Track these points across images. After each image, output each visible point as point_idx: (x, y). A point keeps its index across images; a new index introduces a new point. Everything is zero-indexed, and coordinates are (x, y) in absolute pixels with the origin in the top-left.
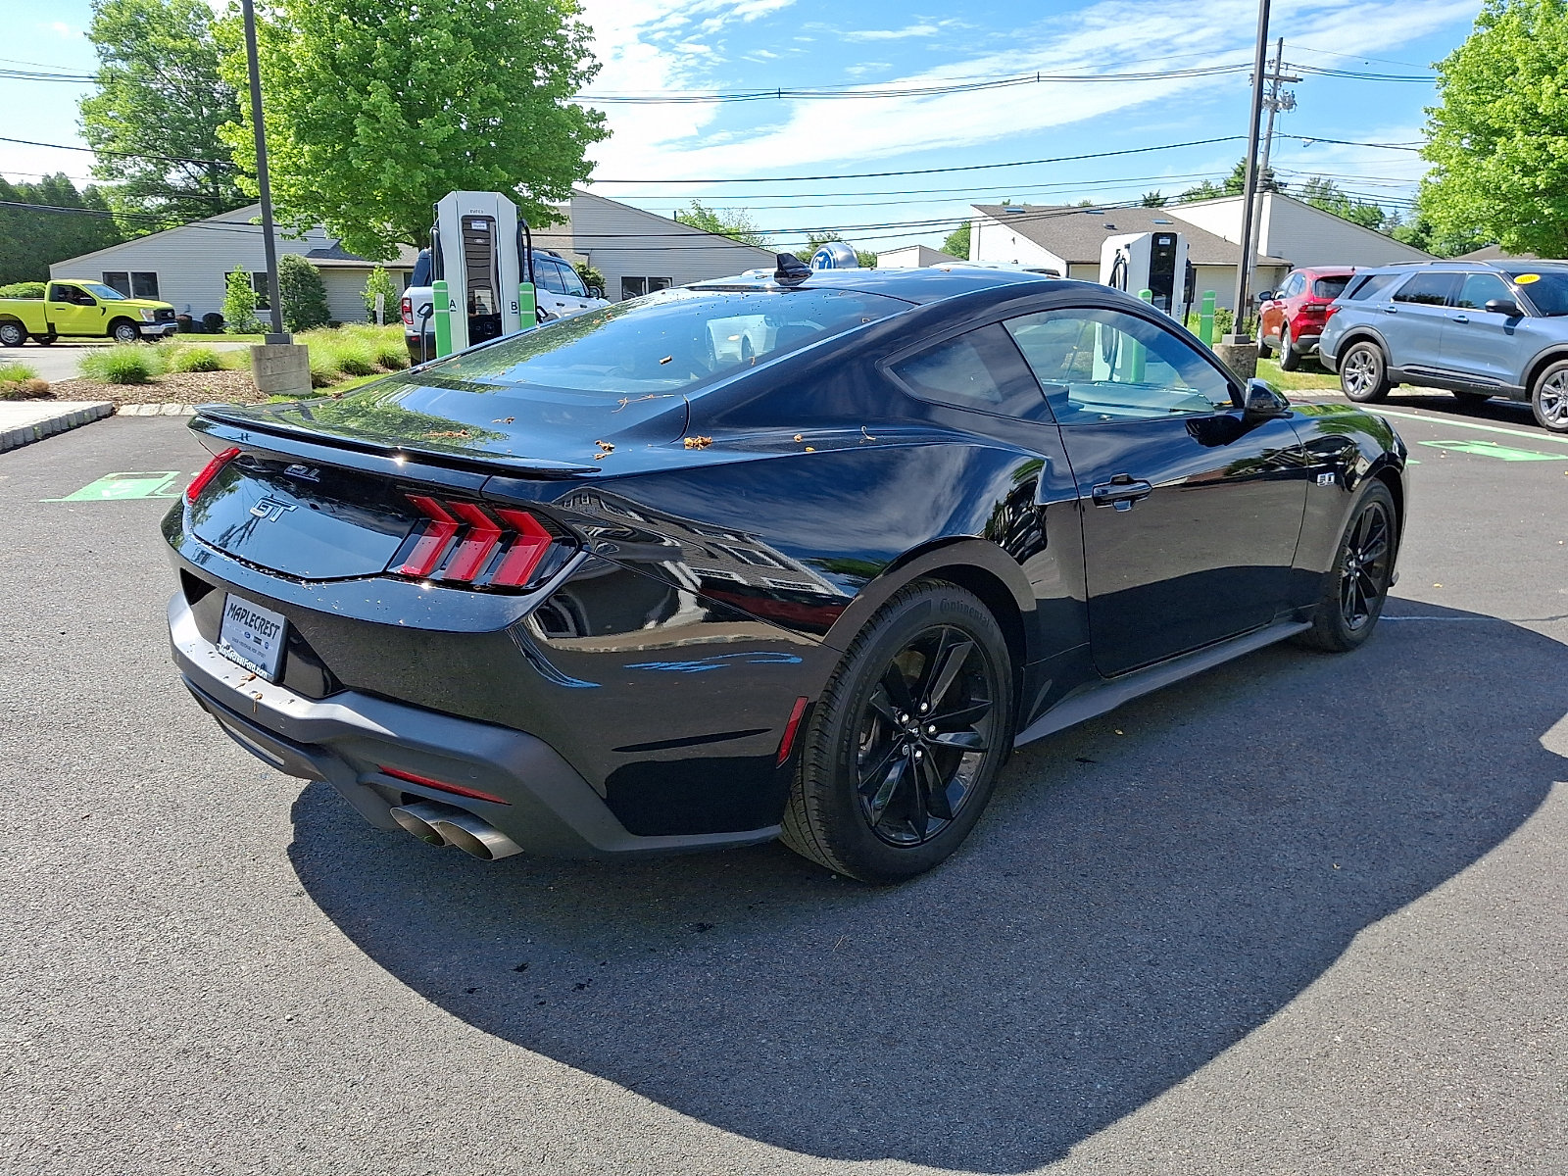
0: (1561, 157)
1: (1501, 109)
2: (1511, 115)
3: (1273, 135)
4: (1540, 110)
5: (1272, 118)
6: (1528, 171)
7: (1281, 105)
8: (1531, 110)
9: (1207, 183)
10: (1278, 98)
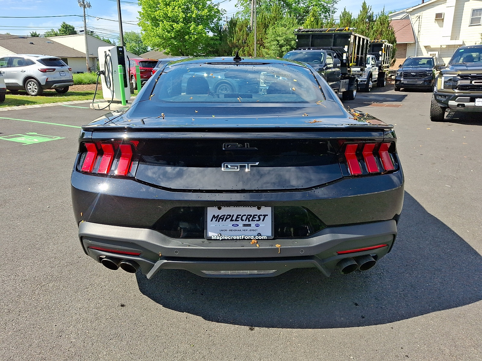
0: (176, 29)
1: (158, 14)
2: (161, 16)
3: (86, 16)
4: (168, 15)
5: (84, 10)
6: (169, 32)
7: (86, 6)
8: (166, 14)
9: (53, 30)
10: (85, 3)
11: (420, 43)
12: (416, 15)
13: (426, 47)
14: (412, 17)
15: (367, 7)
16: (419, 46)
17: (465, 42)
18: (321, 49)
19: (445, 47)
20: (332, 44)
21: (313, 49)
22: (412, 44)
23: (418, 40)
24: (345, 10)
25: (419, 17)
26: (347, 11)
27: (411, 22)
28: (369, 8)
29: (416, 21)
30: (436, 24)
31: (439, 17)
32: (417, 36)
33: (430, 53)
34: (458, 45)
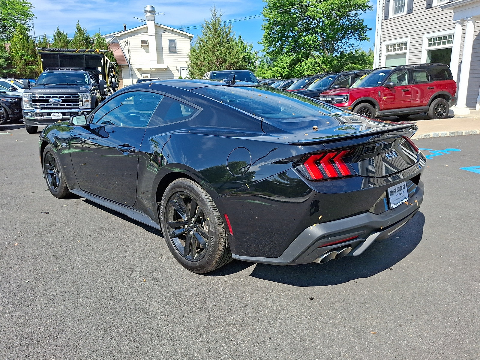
11: (132, 66)
12: (124, 40)
13: (138, 69)
14: (121, 41)
15: (83, 29)
16: (132, 68)
17: (169, 67)
18: (81, 70)
19: (154, 70)
20: (85, 65)
21: (72, 70)
22: (125, 67)
23: (130, 63)
24: (58, 30)
25: (127, 42)
26: (61, 31)
27: (121, 46)
28: (85, 30)
29: (125, 45)
30: (143, 50)
31: (144, 43)
32: (129, 59)
33: (143, 75)
34: (164, 69)
